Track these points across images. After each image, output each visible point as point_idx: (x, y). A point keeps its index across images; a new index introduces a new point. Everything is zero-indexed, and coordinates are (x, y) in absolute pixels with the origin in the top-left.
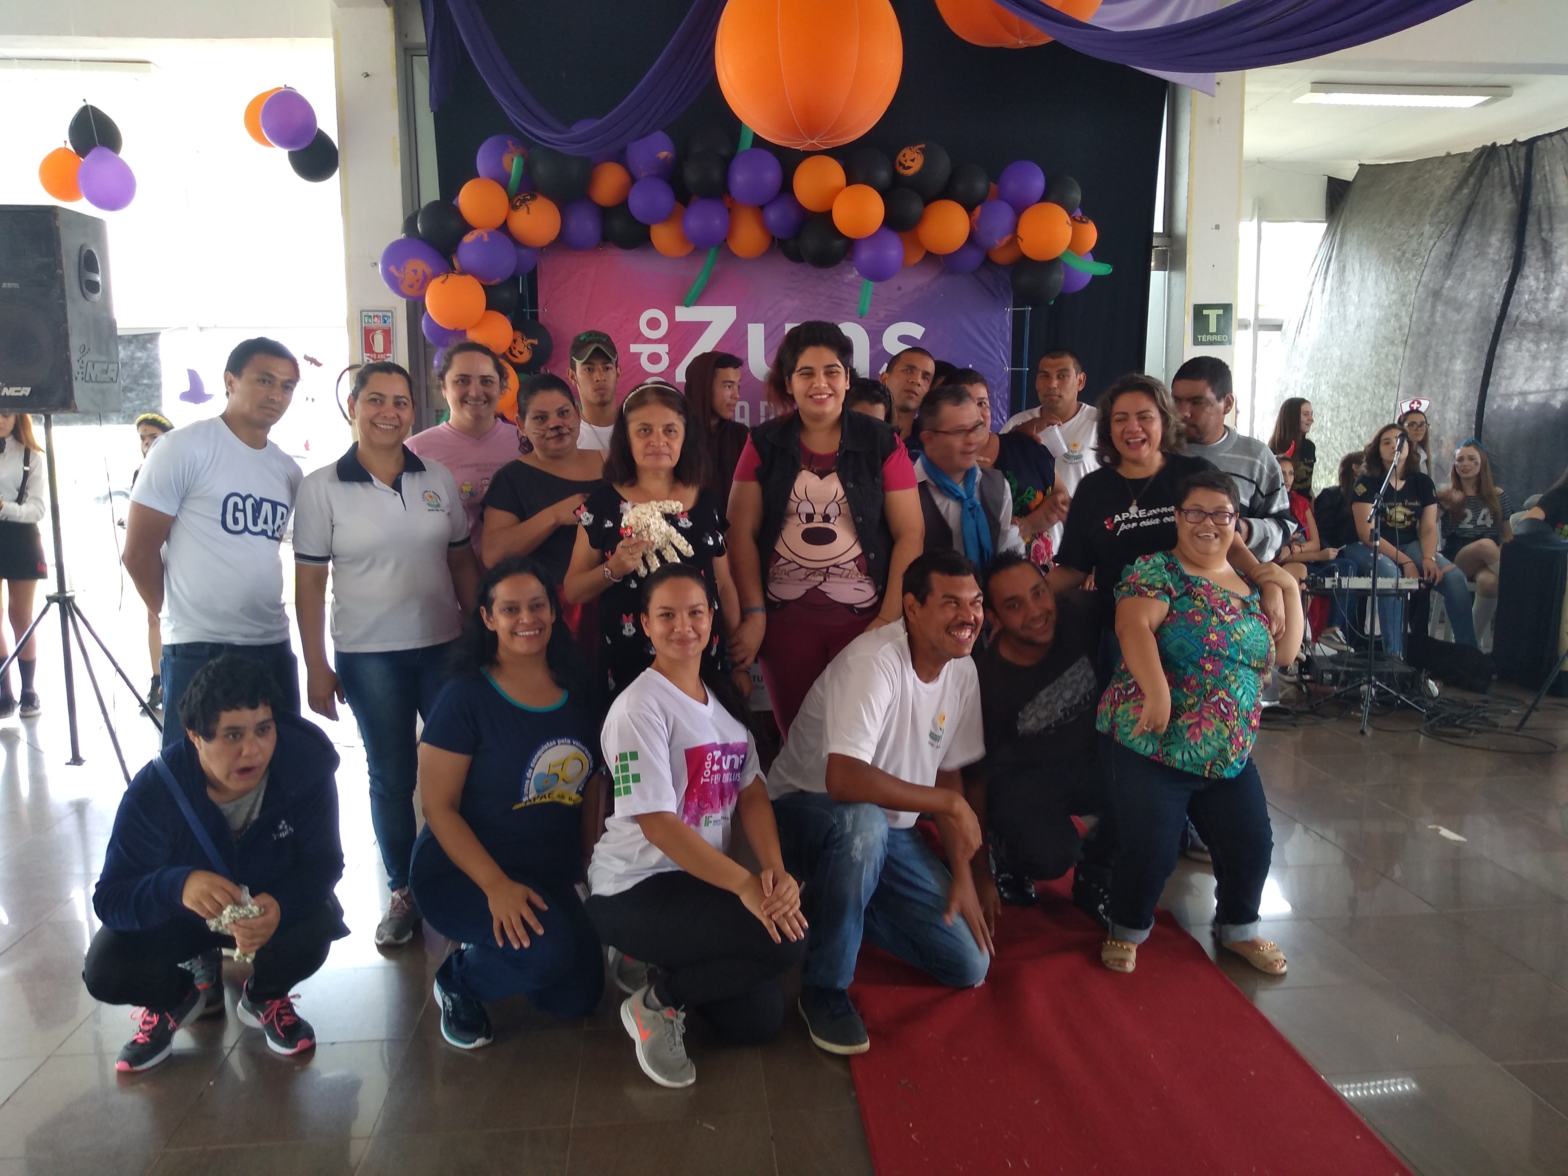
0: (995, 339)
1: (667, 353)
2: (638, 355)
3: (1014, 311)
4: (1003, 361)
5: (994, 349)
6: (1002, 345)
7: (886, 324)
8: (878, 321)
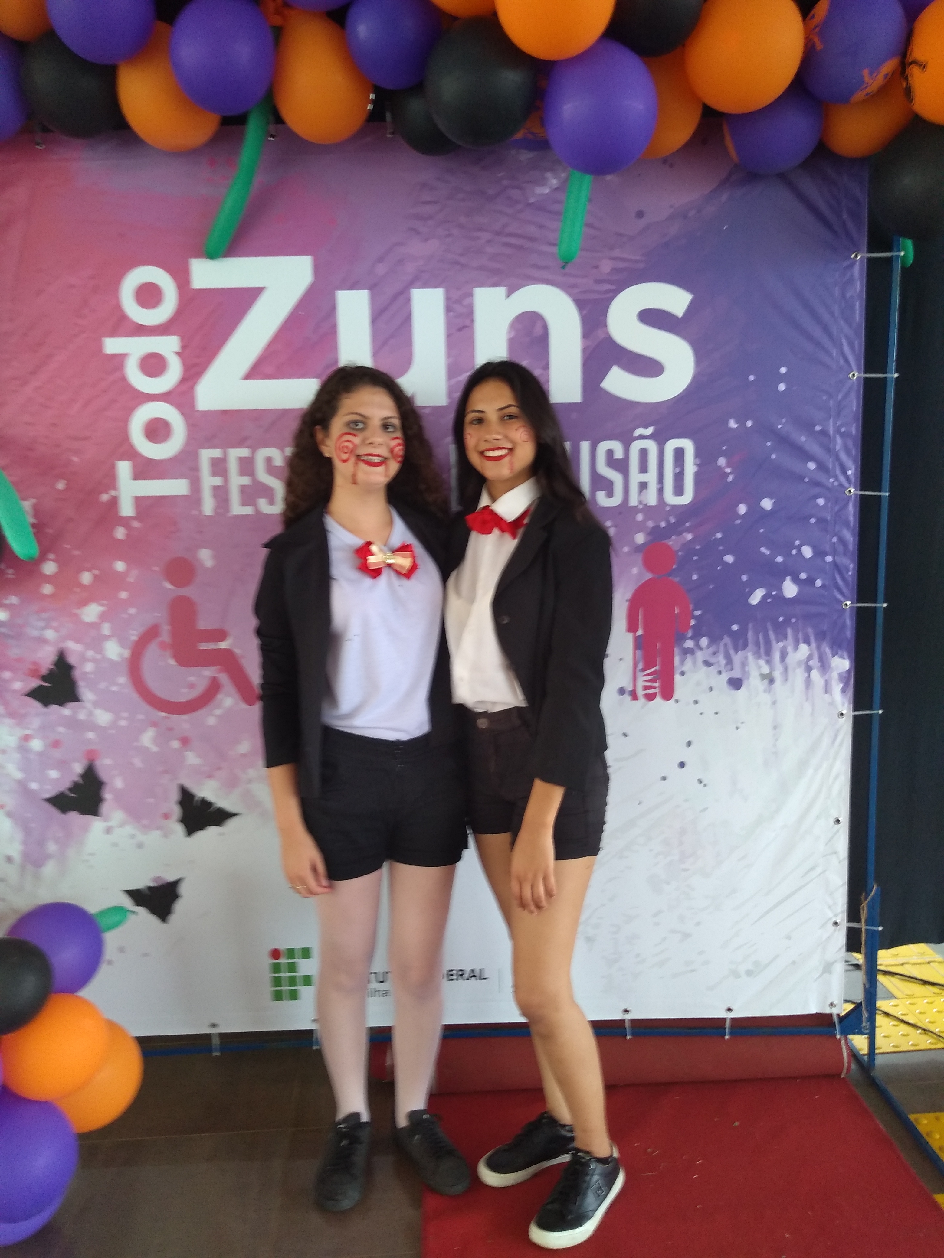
0: (832, 314)
1: (178, 354)
2: (119, 360)
3: (870, 260)
4: (846, 361)
5: (830, 335)
6: (846, 329)
7: (613, 287)
8: (598, 282)
